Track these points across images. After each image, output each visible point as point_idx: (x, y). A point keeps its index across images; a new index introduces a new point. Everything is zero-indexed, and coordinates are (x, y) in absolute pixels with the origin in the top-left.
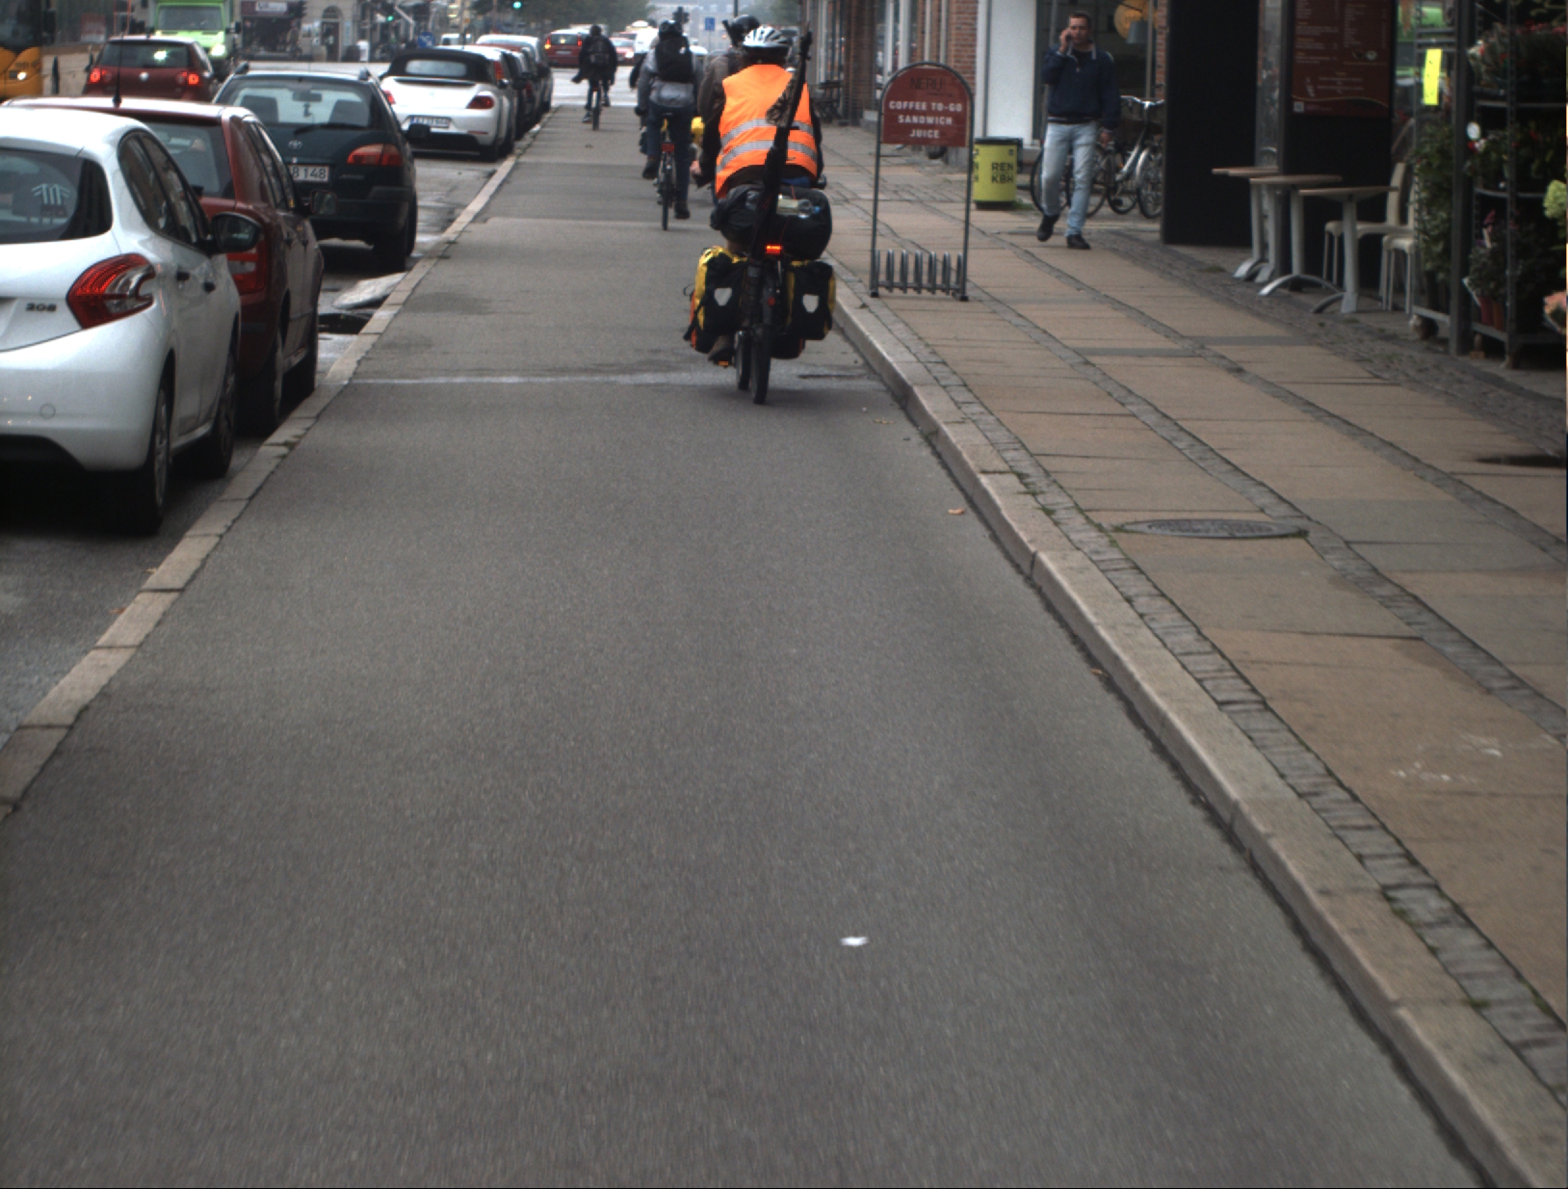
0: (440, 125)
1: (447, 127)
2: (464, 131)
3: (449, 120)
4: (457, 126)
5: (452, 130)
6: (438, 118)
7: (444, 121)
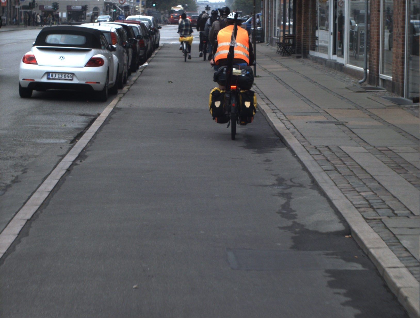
0: (67, 78)
1: (72, 80)
2: (83, 82)
3: (73, 74)
4: (78, 79)
5: (75, 81)
6: (65, 73)
7: (70, 75)
